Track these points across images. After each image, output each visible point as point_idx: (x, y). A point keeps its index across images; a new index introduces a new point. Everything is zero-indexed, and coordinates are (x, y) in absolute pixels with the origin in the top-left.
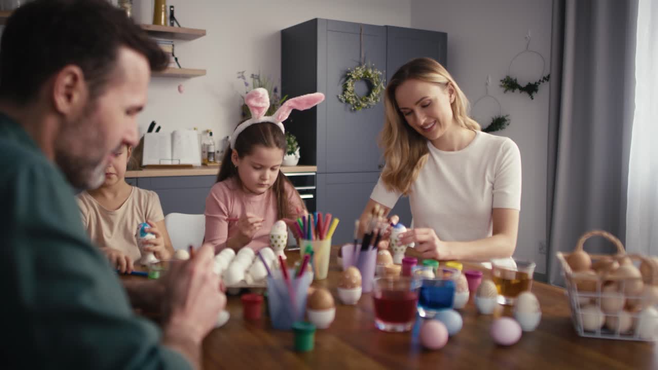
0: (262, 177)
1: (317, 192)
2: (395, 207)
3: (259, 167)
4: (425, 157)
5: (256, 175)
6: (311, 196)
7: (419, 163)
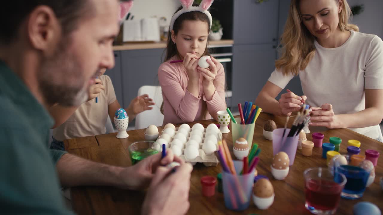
0: (192, 47)
1: (234, 58)
2: (284, 89)
3: (189, 38)
4: (313, 53)
5: (187, 44)
6: (229, 60)
7: (307, 57)
